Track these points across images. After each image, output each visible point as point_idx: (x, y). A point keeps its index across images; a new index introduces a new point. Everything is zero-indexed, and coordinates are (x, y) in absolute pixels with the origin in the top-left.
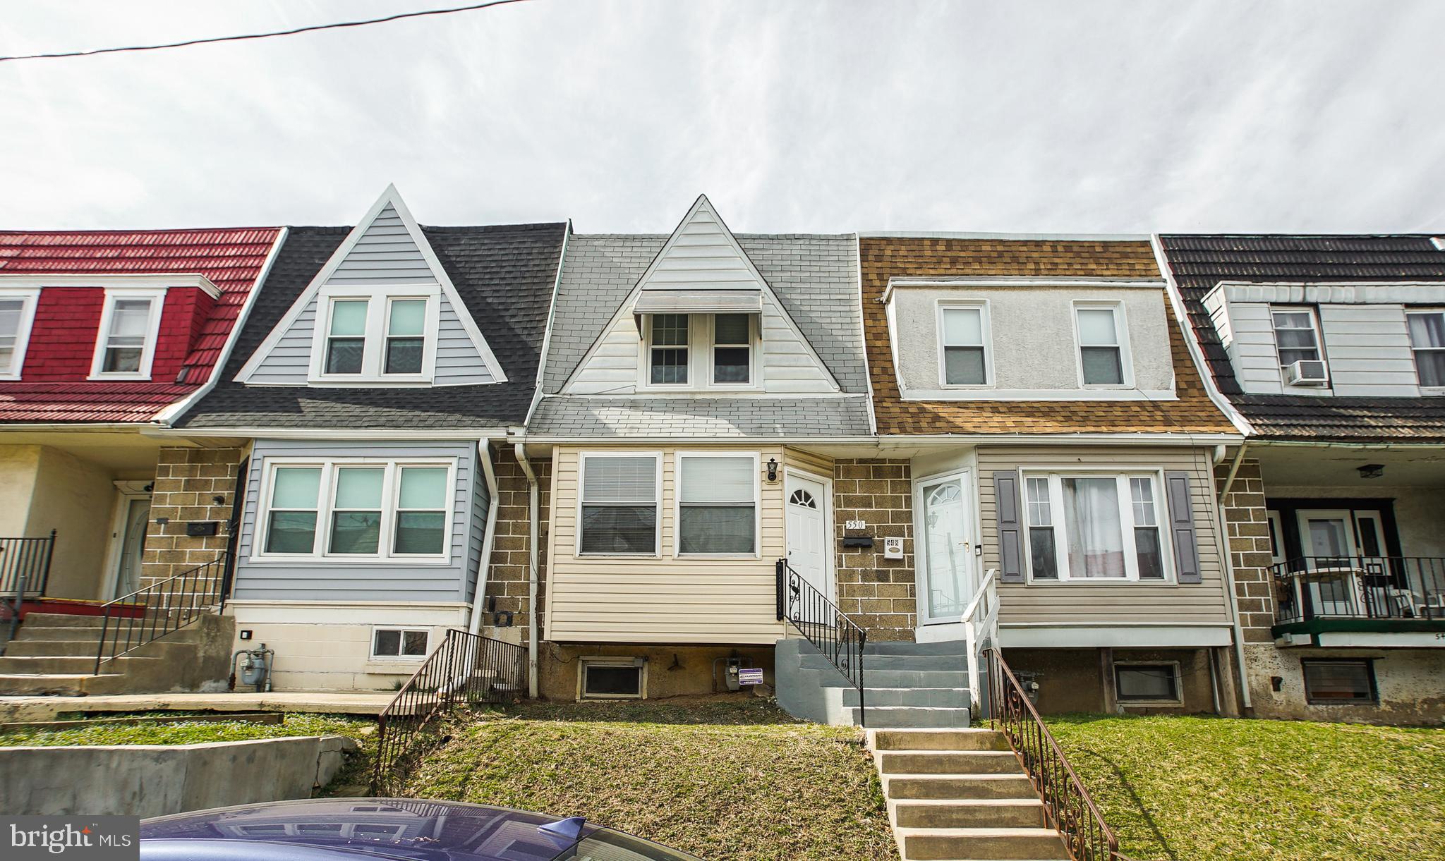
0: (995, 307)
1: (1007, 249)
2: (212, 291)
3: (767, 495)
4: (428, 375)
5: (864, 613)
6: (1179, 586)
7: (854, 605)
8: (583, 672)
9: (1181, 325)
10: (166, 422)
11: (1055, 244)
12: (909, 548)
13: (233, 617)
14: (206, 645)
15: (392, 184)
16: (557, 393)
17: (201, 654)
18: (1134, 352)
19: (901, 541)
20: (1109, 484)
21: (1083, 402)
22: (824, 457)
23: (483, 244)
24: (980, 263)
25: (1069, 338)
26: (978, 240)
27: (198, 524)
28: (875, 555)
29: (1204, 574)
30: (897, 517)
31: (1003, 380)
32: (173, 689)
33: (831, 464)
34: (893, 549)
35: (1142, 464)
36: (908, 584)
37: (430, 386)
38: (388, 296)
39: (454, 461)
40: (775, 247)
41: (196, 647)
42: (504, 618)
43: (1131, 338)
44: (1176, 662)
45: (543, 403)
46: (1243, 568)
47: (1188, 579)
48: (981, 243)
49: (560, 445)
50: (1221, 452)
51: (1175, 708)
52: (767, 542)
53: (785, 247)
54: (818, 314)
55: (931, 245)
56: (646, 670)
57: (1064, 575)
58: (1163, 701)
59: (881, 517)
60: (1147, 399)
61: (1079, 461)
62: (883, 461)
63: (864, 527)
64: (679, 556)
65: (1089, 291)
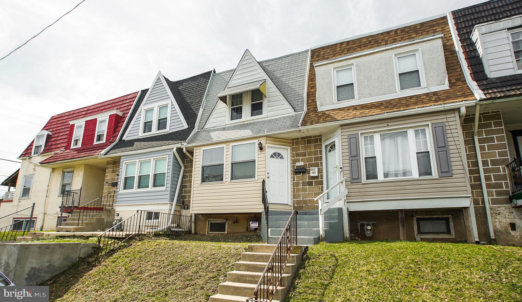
0: (358, 65)
1: (373, 39)
2: (120, 114)
3: (260, 156)
4: (168, 130)
5: (303, 199)
6: (439, 178)
7: (299, 196)
8: (208, 225)
9: (457, 52)
10: (102, 154)
11: (396, 31)
12: (320, 171)
13: (115, 210)
14: (107, 218)
15: (160, 71)
16: (202, 129)
17: (105, 221)
18: (425, 71)
19: (316, 169)
20: (404, 134)
21: (398, 98)
22: (287, 139)
23: (189, 83)
24: (360, 48)
25: (392, 71)
26: (361, 38)
27: (114, 183)
28: (307, 175)
29: (454, 172)
30: (316, 159)
31: (361, 95)
32: (97, 231)
33: (290, 141)
34: (314, 172)
35: (419, 122)
36: (320, 186)
37: (168, 133)
38: (158, 106)
39: (168, 156)
40: (280, 61)
41: (104, 218)
42: (186, 207)
43: (424, 64)
44: (450, 216)
45: (197, 133)
46: (490, 167)
47: (444, 175)
48: (361, 39)
49: (196, 147)
50: (463, 110)
51: (450, 239)
52: (259, 174)
53: (283, 60)
54: (291, 84)
55: (340, 45)
56: (227, 223)
57: (381, 177)
58: (443, 235)
59: (310, 160)
60: (430, 92)
61: (388, 125)
62: (311, 137)
63: (303, 165)
64: (230, 181)
65: (402, 48)
